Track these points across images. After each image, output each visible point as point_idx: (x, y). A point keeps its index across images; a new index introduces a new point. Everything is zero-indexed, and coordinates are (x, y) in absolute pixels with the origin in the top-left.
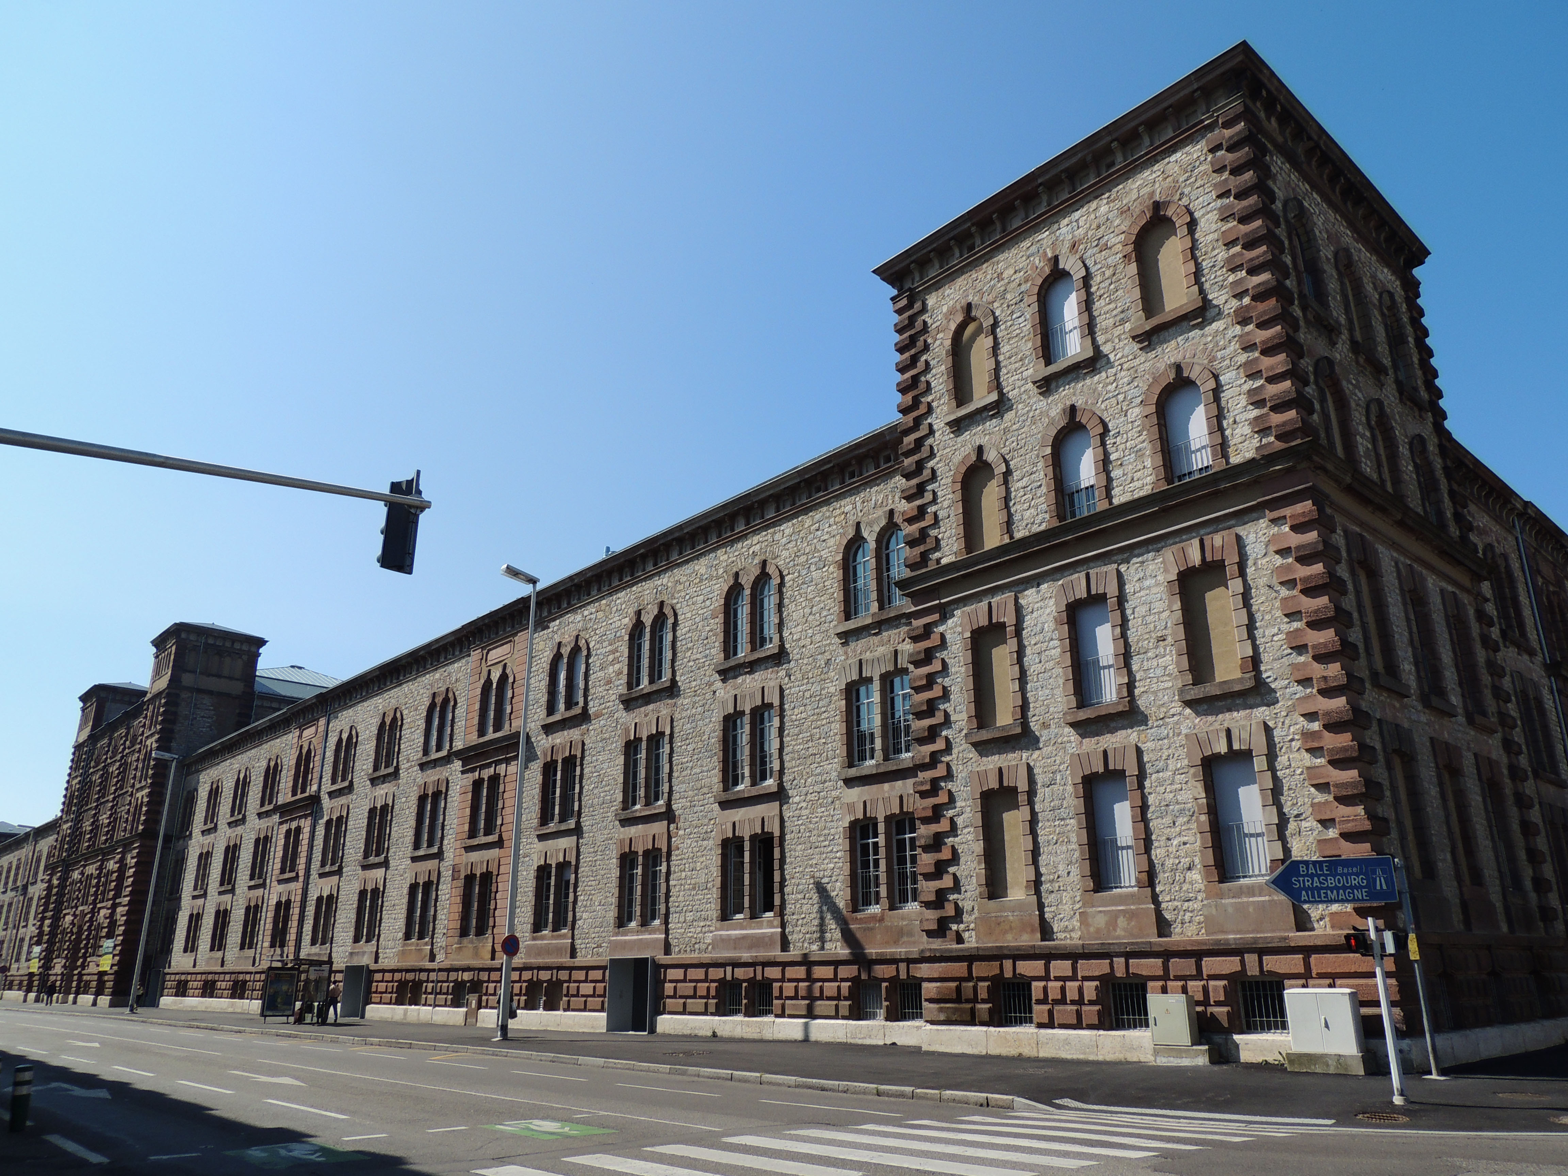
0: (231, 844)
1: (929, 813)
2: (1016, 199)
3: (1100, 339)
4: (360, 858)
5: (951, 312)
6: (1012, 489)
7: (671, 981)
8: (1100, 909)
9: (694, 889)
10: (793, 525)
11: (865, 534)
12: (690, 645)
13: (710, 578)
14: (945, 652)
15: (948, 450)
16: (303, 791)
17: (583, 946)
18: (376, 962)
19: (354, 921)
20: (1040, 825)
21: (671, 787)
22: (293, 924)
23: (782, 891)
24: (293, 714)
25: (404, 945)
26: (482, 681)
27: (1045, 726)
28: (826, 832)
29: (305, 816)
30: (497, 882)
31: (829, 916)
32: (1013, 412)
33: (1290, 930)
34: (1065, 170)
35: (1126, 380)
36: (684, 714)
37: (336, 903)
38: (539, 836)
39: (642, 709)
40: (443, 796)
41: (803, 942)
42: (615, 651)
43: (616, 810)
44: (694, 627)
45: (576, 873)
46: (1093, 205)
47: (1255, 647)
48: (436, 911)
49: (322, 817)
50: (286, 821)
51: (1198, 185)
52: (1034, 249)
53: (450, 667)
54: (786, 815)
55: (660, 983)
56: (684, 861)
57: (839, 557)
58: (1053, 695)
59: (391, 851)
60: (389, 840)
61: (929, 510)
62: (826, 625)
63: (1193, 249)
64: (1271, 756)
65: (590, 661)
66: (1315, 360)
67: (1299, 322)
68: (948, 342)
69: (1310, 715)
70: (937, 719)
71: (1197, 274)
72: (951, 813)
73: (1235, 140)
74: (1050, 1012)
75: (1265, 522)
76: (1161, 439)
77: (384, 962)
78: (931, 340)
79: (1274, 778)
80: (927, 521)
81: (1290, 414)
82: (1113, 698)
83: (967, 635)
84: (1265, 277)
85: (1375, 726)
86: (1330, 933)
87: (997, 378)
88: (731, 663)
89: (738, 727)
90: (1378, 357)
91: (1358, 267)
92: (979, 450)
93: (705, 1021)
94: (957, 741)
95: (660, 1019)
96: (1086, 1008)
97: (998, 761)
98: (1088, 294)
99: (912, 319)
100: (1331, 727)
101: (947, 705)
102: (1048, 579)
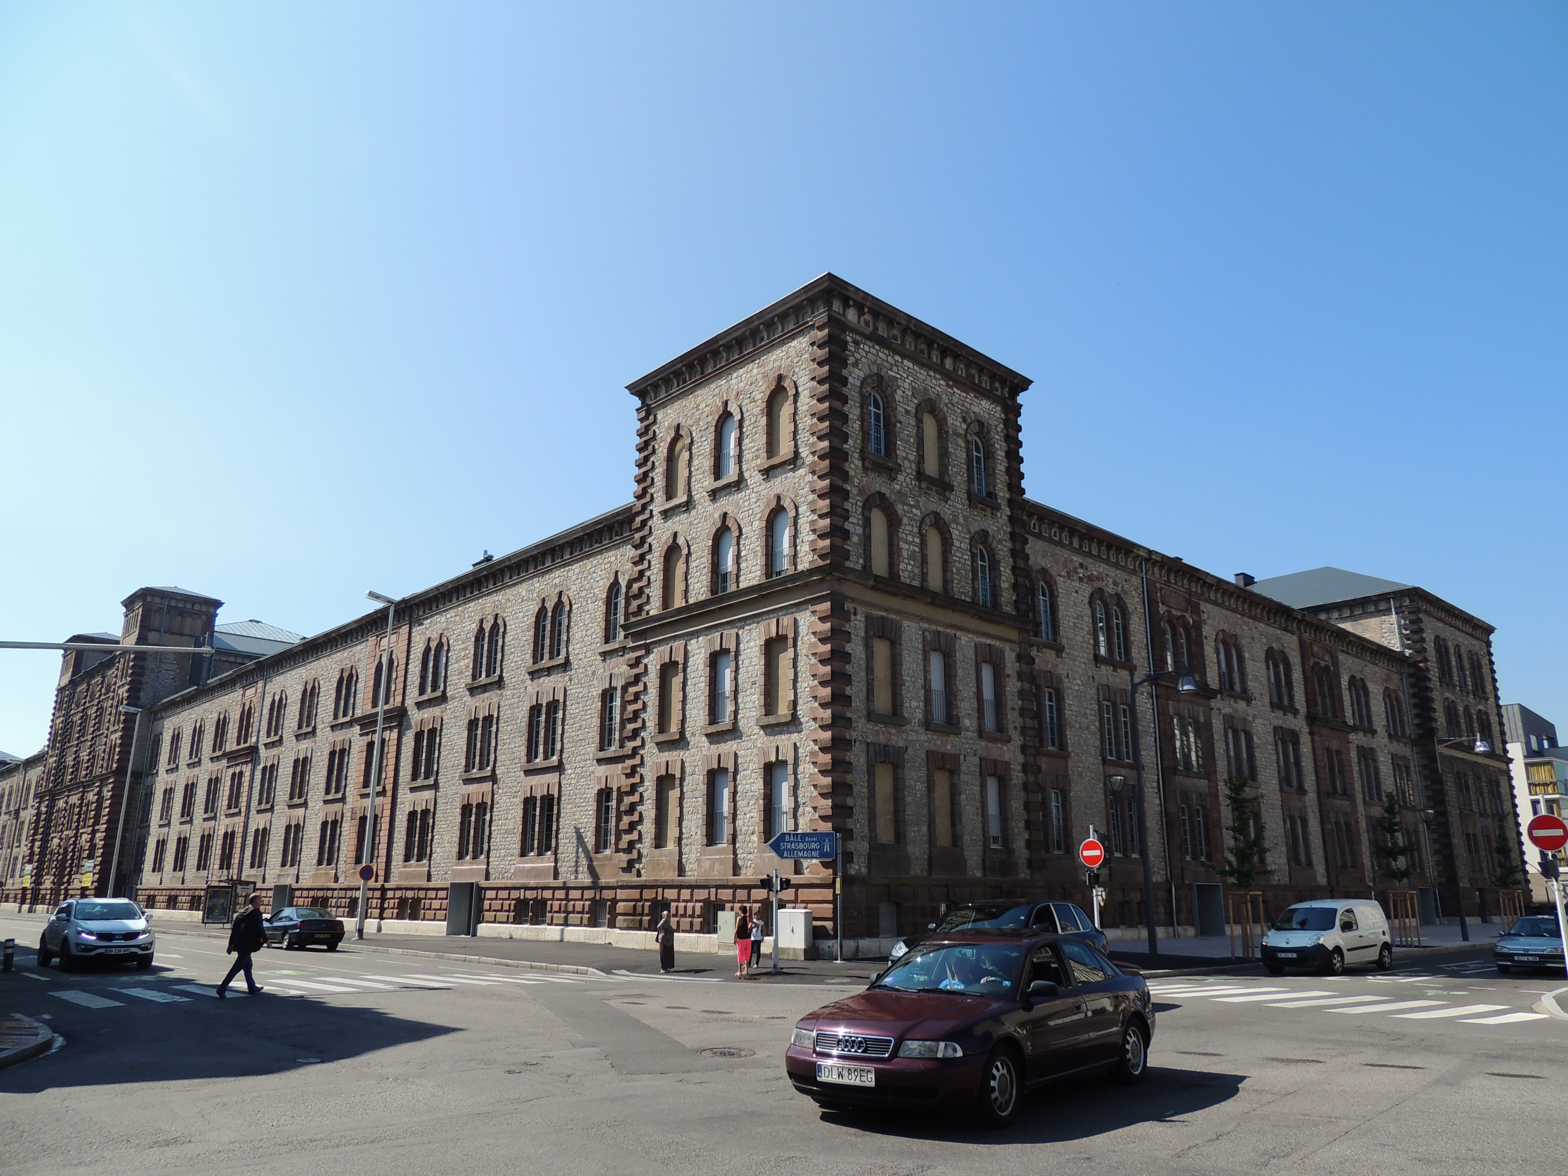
0: (190, 783)
1: (628, 789)
2: (707, 353)
3: (744, 467)
4: (287, 799)
5: (669, 428)
6: (691, 567)
7: (488, 899)
8: (708, 857)
9: (506, 833)
10: (580, 566)
11: (620, 581)
12: (513, 650)
13: (528, 600)
14: (647, 678)
15: (660, 531)
16: (245, 742)
17: (436, 873)
18: (297, 882)
19: (282, 849)
20: (685, 800)
21: (496, 757)
22: (237, 851)
23: (557, 837)
24: (237, 676)
25: (317, 869)
26: (376, 663)
27: (693, 735)
28: (585, 796)
29: (247, 763)
30: (381, 823)
31: (582, 855)
32: (696, 510)
34: (735, 339)
35: (754, 500)
36: (507, 702)
37: (269, 835)
38: (410, 789)
39: (481, 696)
40: (347, 753)
41: (566, 873)
42: (465, 649)
43: (461, 772)
44: (516, 636)
45: (434, 818)
46: (750, 366)
47: (796, 694)
48: (339, 843)
49: (259, 764)
50: (232, 766)
51: (803, 367)
52: (717, 391)
53: (355, 648)
54: (563, 782)
55: (481, 900)
56: (501, 813)
57: (604, 596)
58: (698, 714)
59: (309, 795)
60: (308, 785)
61: (646, 574)
62: (594, 645)
63: (795, 414)
64: (796, 765)
65: (449, 655)
66: (866, 496)
67: (852, 473)
68: (665, 451)
69: (815, 741)
70: (639, 724)
71: (795, 433)
72: (641, 789)
73: (822, 341)
74: (678, 922)
75: (808, 613)
76: (767, 546)
77: (304, 883)
78: (656, 447)
79: (796, 779)
80: (644, 582)
81: (827, 542)
82: (727, 719)
83: (659, 667)
84: (825, 444)
85: (864, 747)
86: (807, 876)
87: (689, 484)
88: (537, 667)
89: (539, 716)
90: (946, 479)
91: (945, 409)
92: (675, 535)
93: (506, 928)
94: (648, 740)
95: (480, 926)
96: (695, 920)
97: (667, 756)
98: (741, 433)
99: (647, 428)
100: (823, 750)
101: (645, 715)
102: (704, 633)
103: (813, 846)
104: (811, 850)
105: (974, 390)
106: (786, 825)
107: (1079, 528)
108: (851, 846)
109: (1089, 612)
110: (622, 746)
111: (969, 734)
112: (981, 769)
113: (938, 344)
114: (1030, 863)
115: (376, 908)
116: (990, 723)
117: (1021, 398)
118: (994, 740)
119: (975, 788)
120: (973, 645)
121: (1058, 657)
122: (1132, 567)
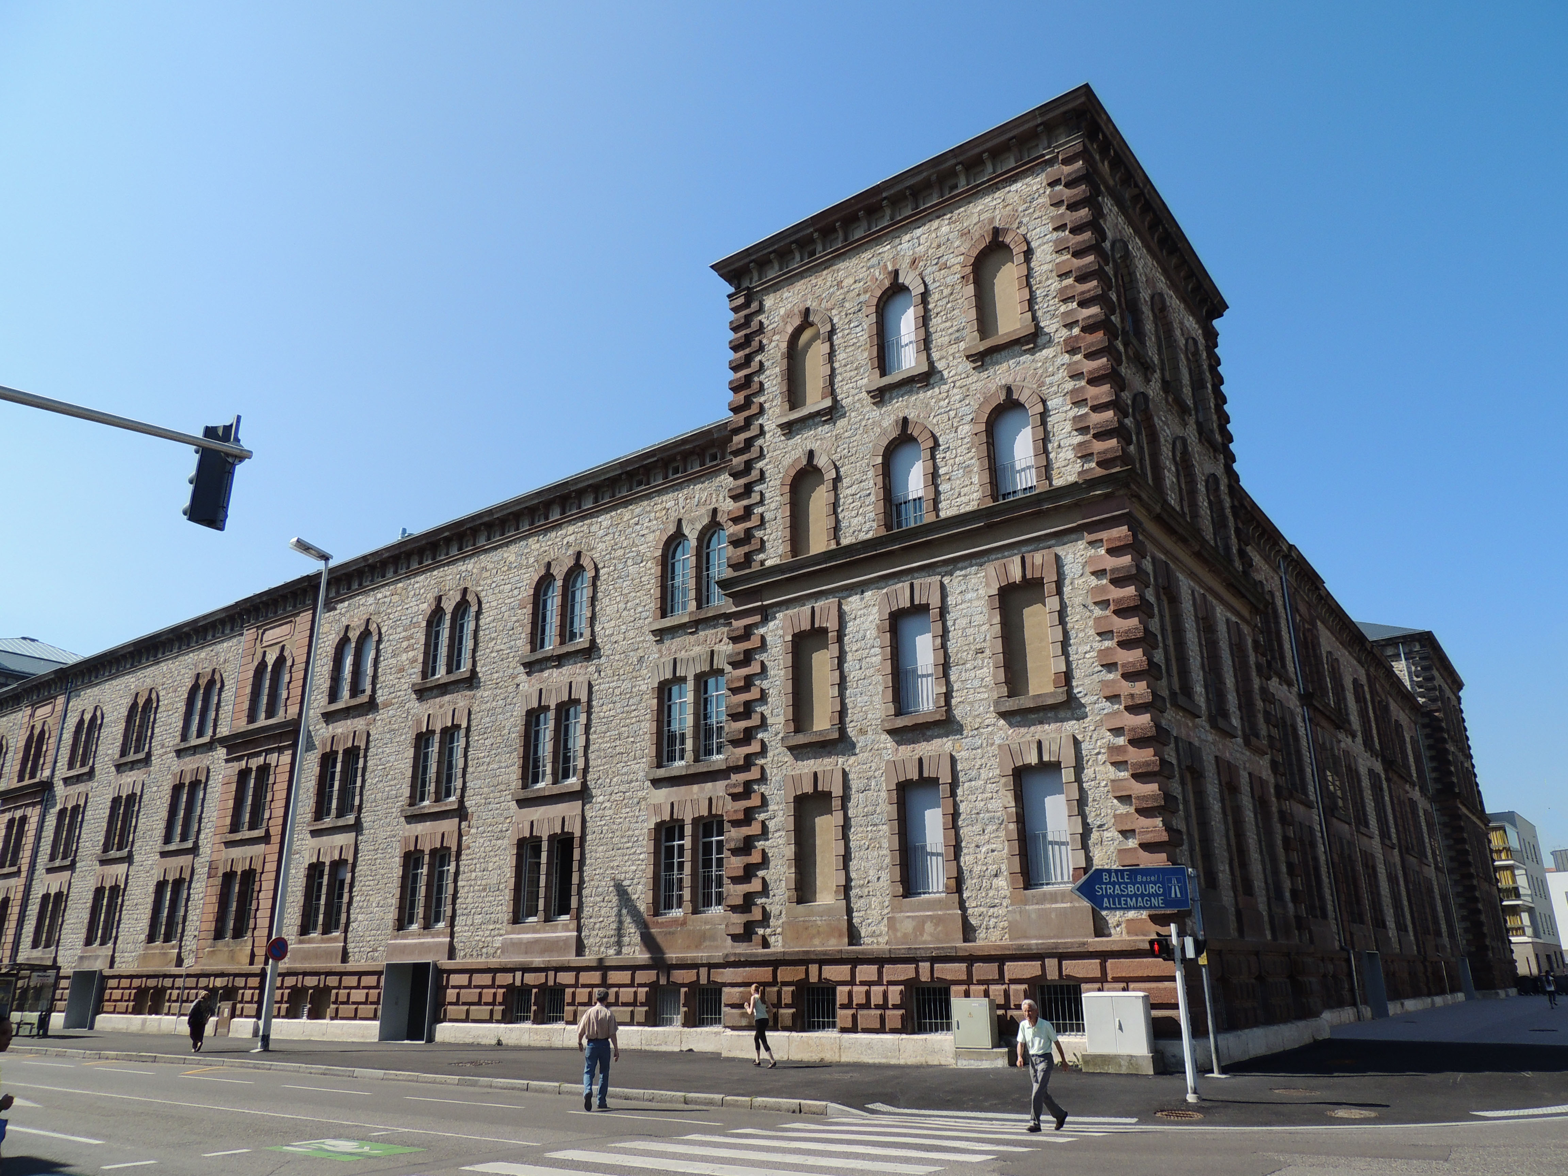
1: (741, 816)
2: (860, 210)
3: (935, 356)
4: (99, 852)
5: (789, 315)
6: (841, 496)
7: (453, 987)
8: (908, 914)
9: (484, 890)
10: (612, 517)
11: (686, 531)
12: (494, 635)
13: (520, 566)
14: (765, 655)
15: (779, 452)
16: (33, 775)
17: (356, 950)
18: (112, 966)
19: (86, 921)
20: (852, 830)
21: (464, 783)
22: (12, 921)
23: (579, 893)
24: (24, 690)
25: (146, 948)
26: (256, 663)
27: (862, 732)
28: (630, 833)
29: (34, 804)
30: (260, 880)
31: (628, 920)
32: (846, 419)
34: (909, 188)
35: (958, 397)
36: (483, 707)
37: (66, 901)
38: (312, 832)
39: (438, 700)
40: (202, 785)
41: (600, 946)
42: (410, 637)
43: (403, 806)
44: (500, 616)
45: (353, 872)
46: (935, 224)
47: (1068, 663)
48: (186, 911)
49: (54, 806)
50: (9, 810)
51: (1035, 216)
52: (874, 261)
53: (219, 646)
54: (588, 814)
55: (440, 990)
56: (474, 862)
57: (659, 553)
58: (871, 702)
59: (136, 845)
60: (134, 832)
61: (755, 511)
62: (641, 621)
63: (1028, 277)
64: (1079, 769)
65: (381, 647)
66: (1133, 394)
68: (782, 346)
69: (1117, 730)
70: (754, 722)
71: (1031, 302)
72: (763, 816)
73: (1072, 177)
74: (854, 1017)
75: (1082, 544)
77: (121, 967)
78: (765, 342)
79: (1080, 790)
80: (753, 522)
81: (1112, 443)
82: (930, 706)
83: (788, 638)
84: (1094, 310)
85: (1174, 742)
86: (1117, 939)
87: (830, 385)
88: (537, 656)
89: (541, 722)
90: (1183, 398)
91: (1169, 312)
92: (810, 454)
93: (490, 1029)
94: (773, 744)
95: (440, 1027)
96: (890, 1012)
97: (812, 765)
98: (926, 310)
99: (747, 319)
100: (1135, 743)
101: (765, 707)
102: (873, 586)
103: (1149, 889)
104: (1149, 895)
111: (1238, 739)
112: (1251, 789)
115: (251, 1002)
117: (1218, 325)
118: (1254, 750)
119: (1251, 814)
120: (1225, 621)
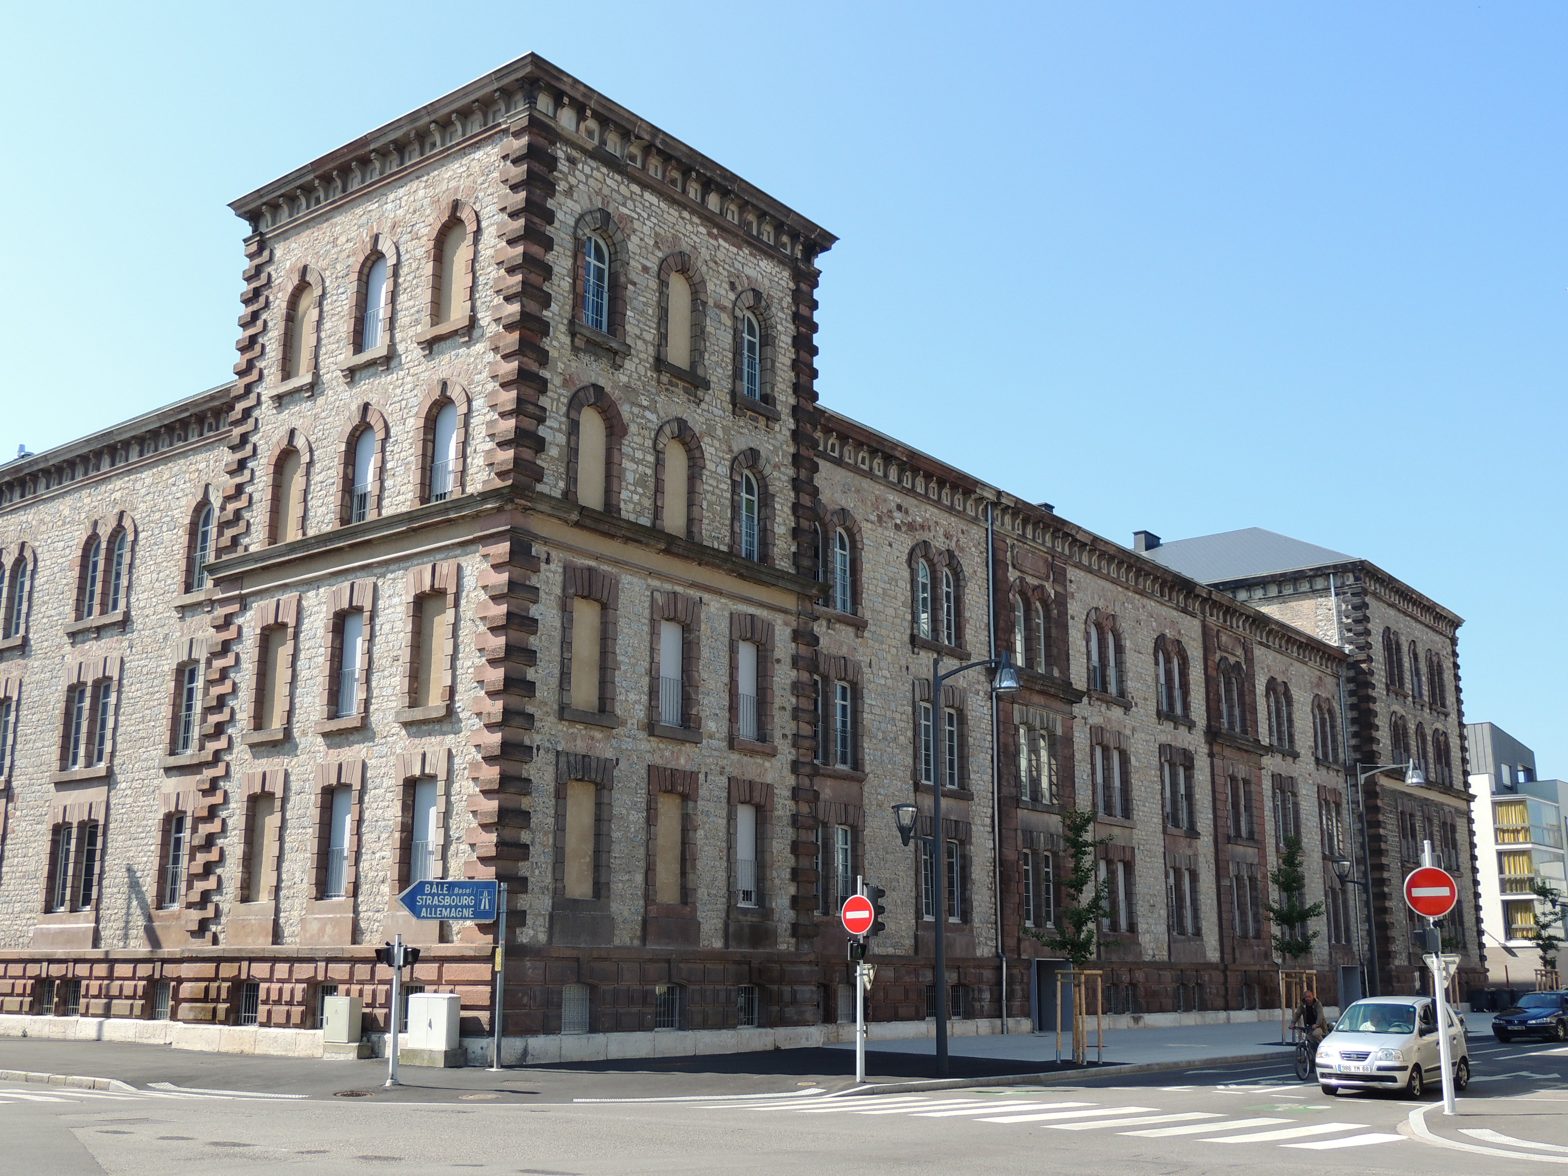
1: (205, 813)
2: (352, 160)
3: (398, 336)
5: (291, 270)
6: (312, 483)
8: (317, 916)
9: (24, 877)
10: (153, 474)
11: (212, 499)
12: (45, 598)
13: (72, 522)
14: (241, 646)
15: (270, 426)
20: (287, 832)
21: (12, 762)
23: (100, 884)
27: (304, 734)
28: (145, 822)
32: (324, 398)
33: (433, 942)
34: (394, 142)
35: (409, 386)
36: (33, 678)
41: (113, 938)
44: (52, 577)
46: (415, 185)
47: (454, 677)
51: (489, 192)
52: (364, 218)
54: (113, 801)
56: (17, 847)
57: (187, 520)
58: (313, 703)
61: (246, 490)
62: (169, 595)
63: (474, 261)
64: (449, 782)
66: (574, 390)
67: (553, 354)
68: (284, 305)
69: (477, 746)
70: (224, 716)
71: (473, 289)
72: (224, 814)
73: (518, 154)
74: (269, 1012)
75: (477, 557)
76: (424, 455)
78: (271, 298)
79: (448, 803)
80: (242, 503)
81: (510, 454)
82: (354, 712)
83: (258, 631)
84: (515, 308)
85: (551, 757)
86: (457, 945)
87: (316, 357)
88: (81, 625)
89: (81, 700)
90: (700, 372)
91: (704, 268)
92: (292, 433)
93: (18, 1021)
94: (237, 740)
96: (294, 1008)
97: (265, 764)
98: (396, 284)
99: (259, 269)
100: (489, 760)
101: (235, 702)
102: (327, 583)
103: (466, 900)
104: (462, 907)
105: (750, 244)
106: (432, 870)
107: (897, 454)
108: (523, 902)
109: (906, 574)
110: (202, 748)
111: (714, 743)
112: (729, 793)
113: (698, 172)
114: (795, 930)
116: (747, 727)
117: (821, 261)
118: (752, 753)
119: (720, 821)
120: (727, 614)
121: (857, 637)
122: (973, 514)
